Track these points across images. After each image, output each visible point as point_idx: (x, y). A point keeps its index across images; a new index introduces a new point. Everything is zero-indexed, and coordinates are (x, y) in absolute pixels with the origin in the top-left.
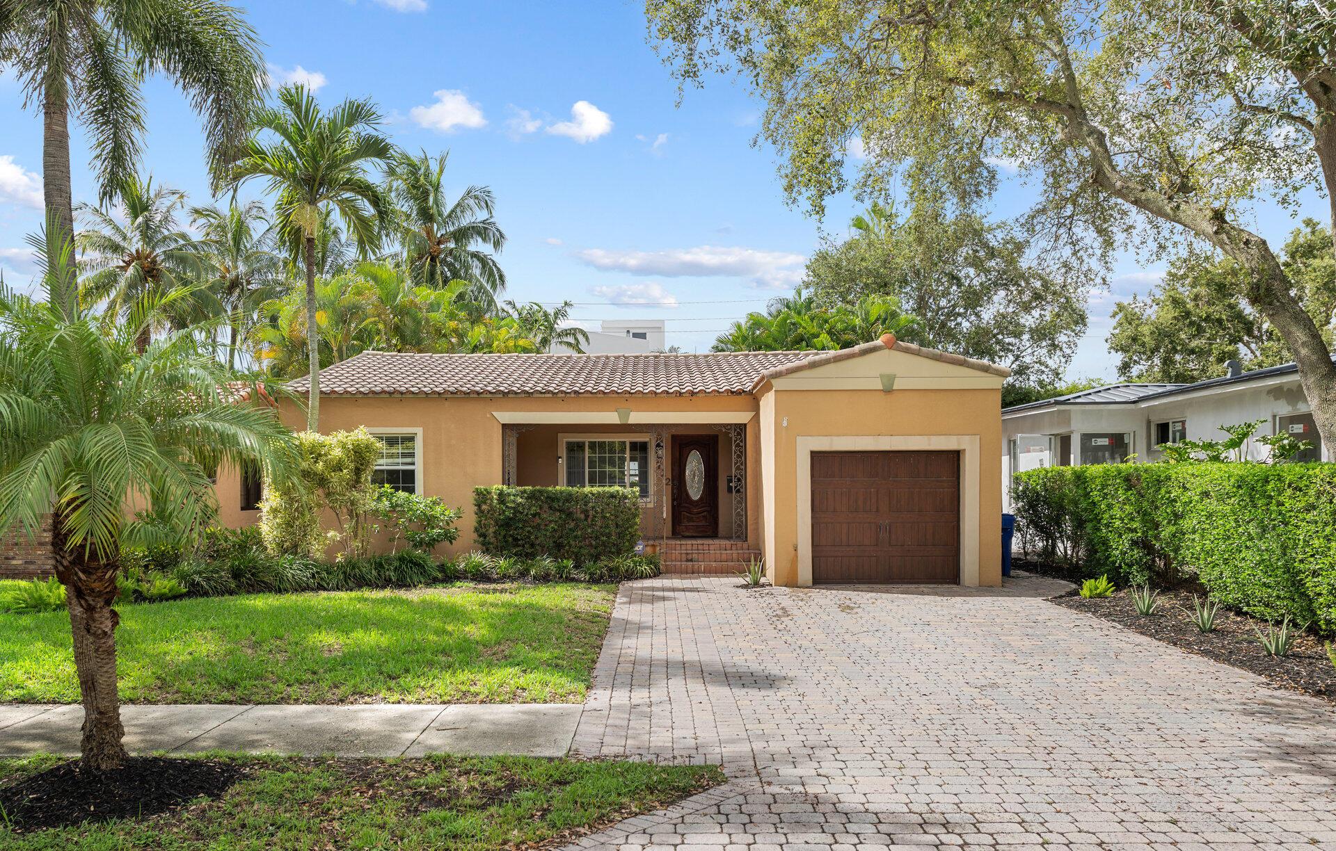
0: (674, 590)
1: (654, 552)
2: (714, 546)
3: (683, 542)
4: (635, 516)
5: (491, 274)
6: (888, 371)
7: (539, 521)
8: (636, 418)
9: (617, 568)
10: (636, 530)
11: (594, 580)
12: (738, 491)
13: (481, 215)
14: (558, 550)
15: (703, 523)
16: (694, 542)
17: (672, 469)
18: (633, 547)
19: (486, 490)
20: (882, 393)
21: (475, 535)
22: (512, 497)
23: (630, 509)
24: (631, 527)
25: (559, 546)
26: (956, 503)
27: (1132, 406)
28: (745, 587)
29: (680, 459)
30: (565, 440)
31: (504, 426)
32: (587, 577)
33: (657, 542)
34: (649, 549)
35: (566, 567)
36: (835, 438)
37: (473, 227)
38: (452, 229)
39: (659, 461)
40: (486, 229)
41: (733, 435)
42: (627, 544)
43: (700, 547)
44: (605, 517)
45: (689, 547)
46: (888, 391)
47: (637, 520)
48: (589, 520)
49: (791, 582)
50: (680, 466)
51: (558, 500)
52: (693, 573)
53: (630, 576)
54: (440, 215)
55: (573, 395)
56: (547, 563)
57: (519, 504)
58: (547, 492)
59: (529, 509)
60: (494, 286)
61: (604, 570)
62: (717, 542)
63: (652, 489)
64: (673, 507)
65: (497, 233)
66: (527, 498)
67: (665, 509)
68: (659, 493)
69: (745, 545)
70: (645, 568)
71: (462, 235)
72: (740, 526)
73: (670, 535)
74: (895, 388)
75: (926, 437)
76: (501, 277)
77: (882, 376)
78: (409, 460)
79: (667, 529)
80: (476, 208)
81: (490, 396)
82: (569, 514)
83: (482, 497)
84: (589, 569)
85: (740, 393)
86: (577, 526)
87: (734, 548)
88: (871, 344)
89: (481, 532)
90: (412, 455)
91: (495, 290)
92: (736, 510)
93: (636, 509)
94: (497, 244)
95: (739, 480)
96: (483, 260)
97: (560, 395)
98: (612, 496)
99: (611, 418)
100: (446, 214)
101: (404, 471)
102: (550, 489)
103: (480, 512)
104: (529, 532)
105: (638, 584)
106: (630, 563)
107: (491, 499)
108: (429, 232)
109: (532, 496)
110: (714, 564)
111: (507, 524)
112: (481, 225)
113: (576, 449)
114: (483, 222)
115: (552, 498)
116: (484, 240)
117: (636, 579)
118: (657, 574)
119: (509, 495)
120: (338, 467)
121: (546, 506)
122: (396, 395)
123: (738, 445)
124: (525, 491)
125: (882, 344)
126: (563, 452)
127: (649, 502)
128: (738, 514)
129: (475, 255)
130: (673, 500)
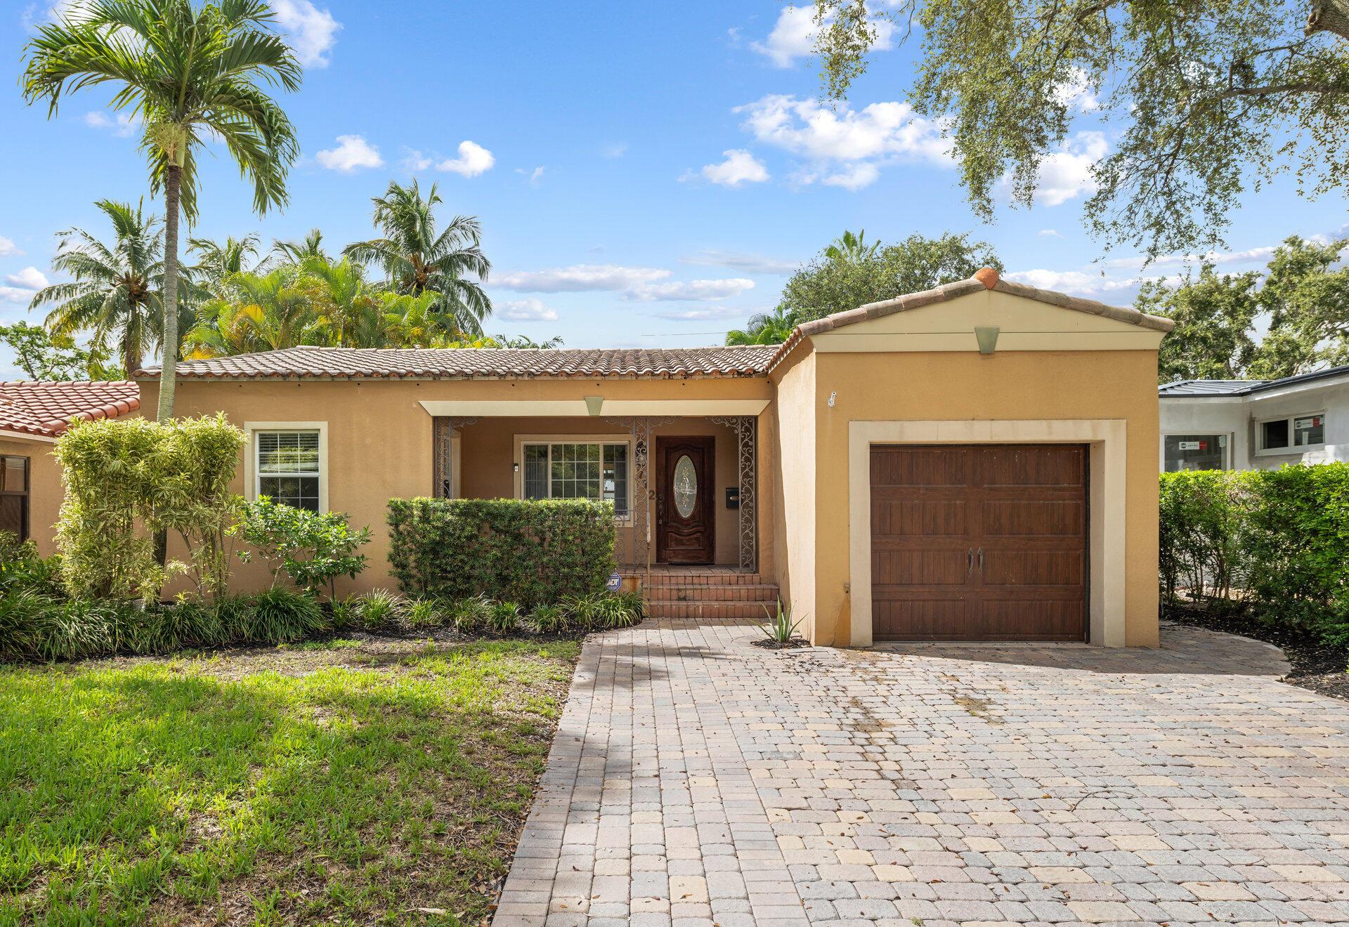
0: (664, 652)
1: (634, 588)
2: (713, 580)
3: (673, 573)
4: (608, 539)
5: (478, 302)
6: (989, 322)
7: (477, 546)
8: (612, 407)
9: (582, 614)
10: (610, 559)
11: (549, 634)
12: (746, 506)
13: (467, 244)
14: (501, 586)
15: (696, 547)
16: (688, 573)
17: (657, 480)
18: (606, 582)
19: (404, 504)
20: (979, 357)
21: (391, 564)
22: (439, 514)
23: (601, 530)
24: (603, 554)
25: (503, 580)
26: (1082, 520)
27: (1239, 400)
28: (769, 644)
29: (666, 467)
30: (523, 443)
31: (436, 419)
32: (538, 628)
33: (639, 572)
34: (627, 583)
35: (507, 613)
36: (906, 424)
37: (458, 256)
38: (439, 258)
39: (640, 468)
40: (471, 257)
41: (739, 431)
42: (597, 577)
43: (696, 580)
44: (566, 541)
45: (681, 580)
46: (987, 353)
47: (611, 545)
48: (546, 544)
49: (841, 640)
50: (667, 476)
51: (502, 516)
52: (687, 617)
53: (601, 625)
54: (428, 245)
55: (526, 378)
56: (485, 606)
57: (448, 523)
58: (487, 506)
59: (463, 529)
60: (481, 314)
61: (563, 619)
62: (717, 572)
63: (631, 503)
64: (658, 526)
65: (482, 261)
66: (461, 514)
67: (649, 529)
68: (640, 509)
69: (756, 578)
70: (622, 613)
71: (448, 264)
72: (748, 552)
73: (655, 562)
74: (998, 348)
75: (1044, 423)
76: (488, 306)
77: (977, 331)
78: (310, 465)
79: (651, 558)
80: (462, 239)
81: (416, 379)
82: (518, 537)
83: (399, 514)
84: (541, 616)
85: (750, 375)
86: (529, 554)
87: (741, 581)
88: (963, 282)
89: (398, 560)
90: (316, 459)
91: (481, 318)
92: (743, 530)
93: (610, 530)
94: (482, 272)
95: (748, 491)
96: (470, 289)
97: (509, 378)
98: (578, 512)
99: (576, 408)
100: (432, 244)
101: (304, 479)
102: (491, 502)
103: (398, 535)
104: (462, 561)
105: (611, 640)
106: (599, 606)
107: (412, 515)
108: (416, 260)
109: (465, 513)
110: (716, 605)
111: (435, 550)
112: (466, 253)
113: (536, 455)
114: (469, 250)
115: (493, 515)
116: (470, 267)
117: (609, 629)
118: (637, 621)
119: (435, 510)
120: (174, 467)
121: (486, 526)
122: (291, 379)
123: (746, 445)
124: (456, 506)
125: (979, 282)
126: (520, 457)
127: (629, 521)
128: (747, 537)
129: (462, 284)
130: (658, 517)
